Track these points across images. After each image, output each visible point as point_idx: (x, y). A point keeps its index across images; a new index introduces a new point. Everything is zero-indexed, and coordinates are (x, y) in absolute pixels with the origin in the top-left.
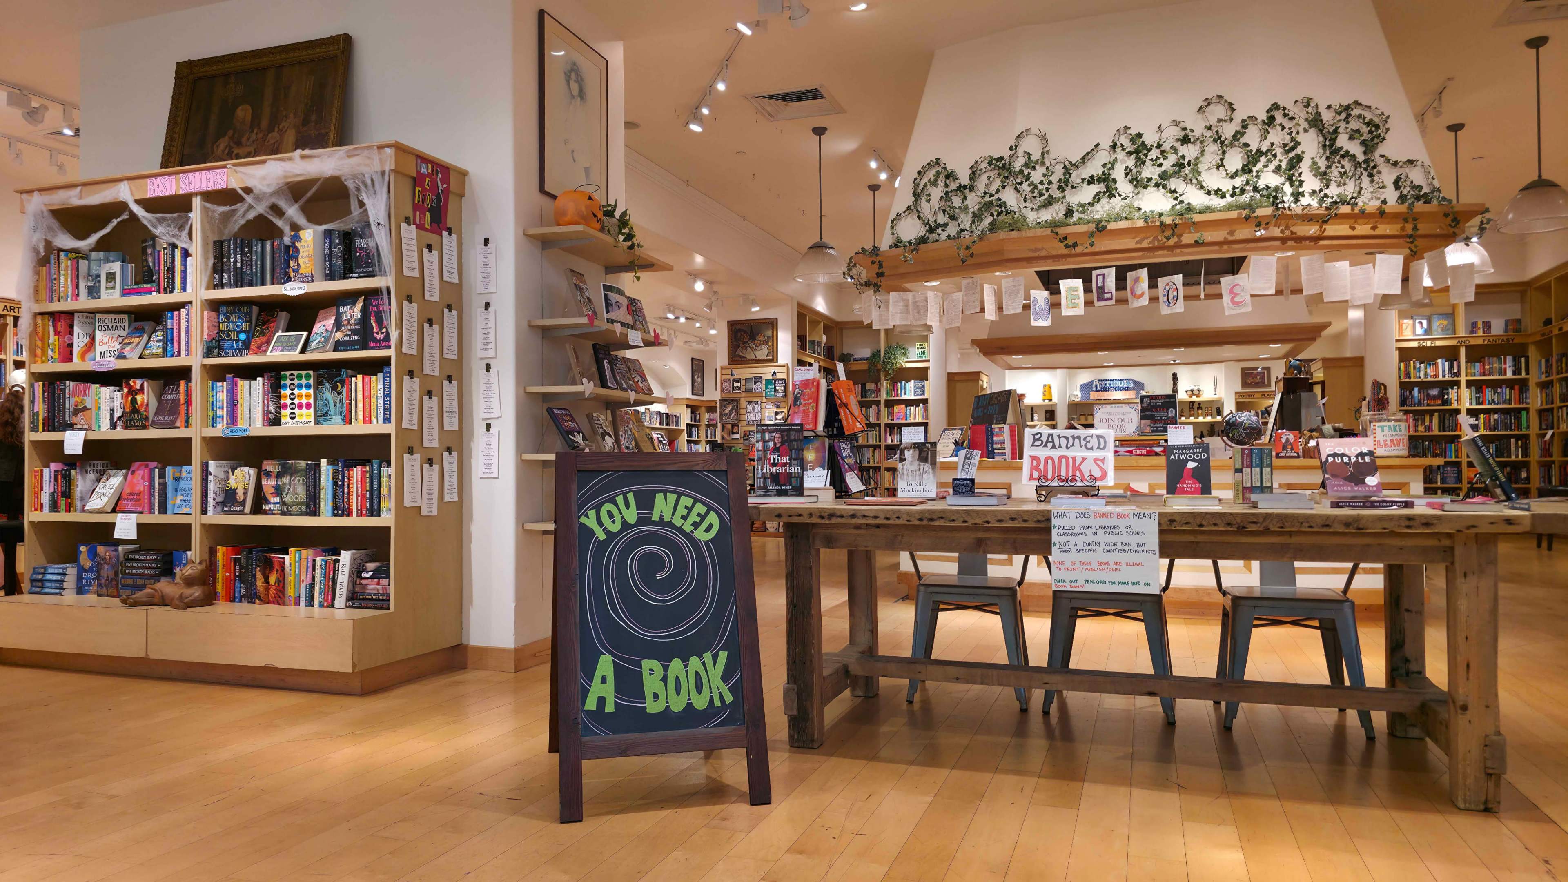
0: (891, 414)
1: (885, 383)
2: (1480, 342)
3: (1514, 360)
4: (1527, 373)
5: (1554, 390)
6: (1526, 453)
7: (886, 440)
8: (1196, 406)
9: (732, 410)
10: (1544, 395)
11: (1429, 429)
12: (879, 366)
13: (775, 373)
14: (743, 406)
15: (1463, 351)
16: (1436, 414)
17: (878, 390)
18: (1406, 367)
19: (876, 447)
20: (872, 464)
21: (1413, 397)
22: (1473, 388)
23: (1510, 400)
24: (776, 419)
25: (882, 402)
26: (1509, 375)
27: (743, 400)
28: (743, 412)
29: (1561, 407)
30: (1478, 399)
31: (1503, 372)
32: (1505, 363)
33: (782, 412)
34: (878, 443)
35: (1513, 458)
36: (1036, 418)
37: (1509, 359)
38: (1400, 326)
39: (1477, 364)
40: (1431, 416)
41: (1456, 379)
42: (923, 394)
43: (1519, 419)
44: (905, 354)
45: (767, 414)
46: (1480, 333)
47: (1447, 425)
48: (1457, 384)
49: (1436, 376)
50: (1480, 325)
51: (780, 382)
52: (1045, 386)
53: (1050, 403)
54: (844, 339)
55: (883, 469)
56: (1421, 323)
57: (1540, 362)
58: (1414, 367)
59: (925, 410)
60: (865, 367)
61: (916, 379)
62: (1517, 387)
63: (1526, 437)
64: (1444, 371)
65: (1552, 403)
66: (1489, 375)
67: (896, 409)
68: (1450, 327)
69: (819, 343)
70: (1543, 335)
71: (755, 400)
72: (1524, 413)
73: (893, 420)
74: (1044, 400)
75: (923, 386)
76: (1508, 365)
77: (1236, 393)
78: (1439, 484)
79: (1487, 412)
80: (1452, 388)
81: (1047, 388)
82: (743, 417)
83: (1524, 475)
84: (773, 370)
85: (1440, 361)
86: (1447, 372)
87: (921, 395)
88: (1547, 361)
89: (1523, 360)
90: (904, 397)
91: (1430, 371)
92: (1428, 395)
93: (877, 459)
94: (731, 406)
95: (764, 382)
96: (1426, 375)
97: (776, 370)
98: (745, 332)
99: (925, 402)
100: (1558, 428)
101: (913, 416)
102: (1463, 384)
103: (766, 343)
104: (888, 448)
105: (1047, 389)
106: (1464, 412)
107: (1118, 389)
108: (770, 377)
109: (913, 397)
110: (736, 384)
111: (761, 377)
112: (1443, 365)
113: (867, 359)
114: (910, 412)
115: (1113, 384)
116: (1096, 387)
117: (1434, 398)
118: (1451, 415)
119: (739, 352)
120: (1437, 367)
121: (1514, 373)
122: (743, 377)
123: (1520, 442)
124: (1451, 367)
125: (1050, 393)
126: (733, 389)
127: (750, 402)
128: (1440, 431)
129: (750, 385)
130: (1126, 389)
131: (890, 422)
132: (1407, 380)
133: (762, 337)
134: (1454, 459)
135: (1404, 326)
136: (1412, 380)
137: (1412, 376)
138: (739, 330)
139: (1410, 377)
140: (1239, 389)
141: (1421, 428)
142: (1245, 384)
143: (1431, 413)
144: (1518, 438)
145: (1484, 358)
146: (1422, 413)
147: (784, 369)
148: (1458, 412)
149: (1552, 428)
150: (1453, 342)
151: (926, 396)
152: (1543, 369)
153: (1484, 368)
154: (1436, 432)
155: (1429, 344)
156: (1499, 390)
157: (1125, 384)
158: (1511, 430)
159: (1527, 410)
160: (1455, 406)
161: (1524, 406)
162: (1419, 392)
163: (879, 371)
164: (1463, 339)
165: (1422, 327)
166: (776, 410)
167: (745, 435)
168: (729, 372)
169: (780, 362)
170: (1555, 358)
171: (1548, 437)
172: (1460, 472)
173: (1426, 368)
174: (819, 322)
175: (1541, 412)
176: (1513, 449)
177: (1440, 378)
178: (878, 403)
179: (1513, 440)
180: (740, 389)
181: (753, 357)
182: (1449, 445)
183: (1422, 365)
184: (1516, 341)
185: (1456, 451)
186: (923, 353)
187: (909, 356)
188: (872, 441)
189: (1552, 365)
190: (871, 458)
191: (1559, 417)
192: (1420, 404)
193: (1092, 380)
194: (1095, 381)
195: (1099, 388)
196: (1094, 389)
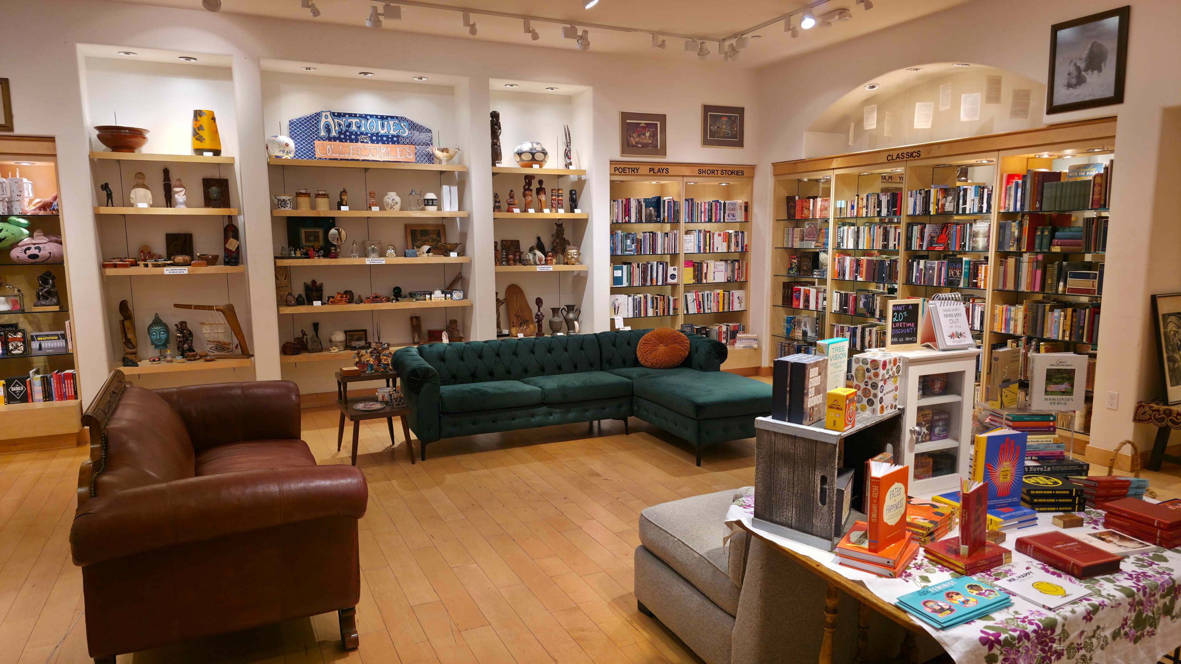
8: (535, 185)
36: (180, 196)
52: (198, 114)
53: (217, 160)
74: (199, 151)
77: (612, 162)
81: (204, 121)
105: (206, 123)
107: (378, 139)
115: (367, 127)
116: (328, 129)
125: (214, 133)
130: (395, 140)
140: (617, 156)
142: (627, 147)
157: (391, 129)
193: (318, 111)
194: (324, 114)
195: (334, 134)
196: (323, 133)
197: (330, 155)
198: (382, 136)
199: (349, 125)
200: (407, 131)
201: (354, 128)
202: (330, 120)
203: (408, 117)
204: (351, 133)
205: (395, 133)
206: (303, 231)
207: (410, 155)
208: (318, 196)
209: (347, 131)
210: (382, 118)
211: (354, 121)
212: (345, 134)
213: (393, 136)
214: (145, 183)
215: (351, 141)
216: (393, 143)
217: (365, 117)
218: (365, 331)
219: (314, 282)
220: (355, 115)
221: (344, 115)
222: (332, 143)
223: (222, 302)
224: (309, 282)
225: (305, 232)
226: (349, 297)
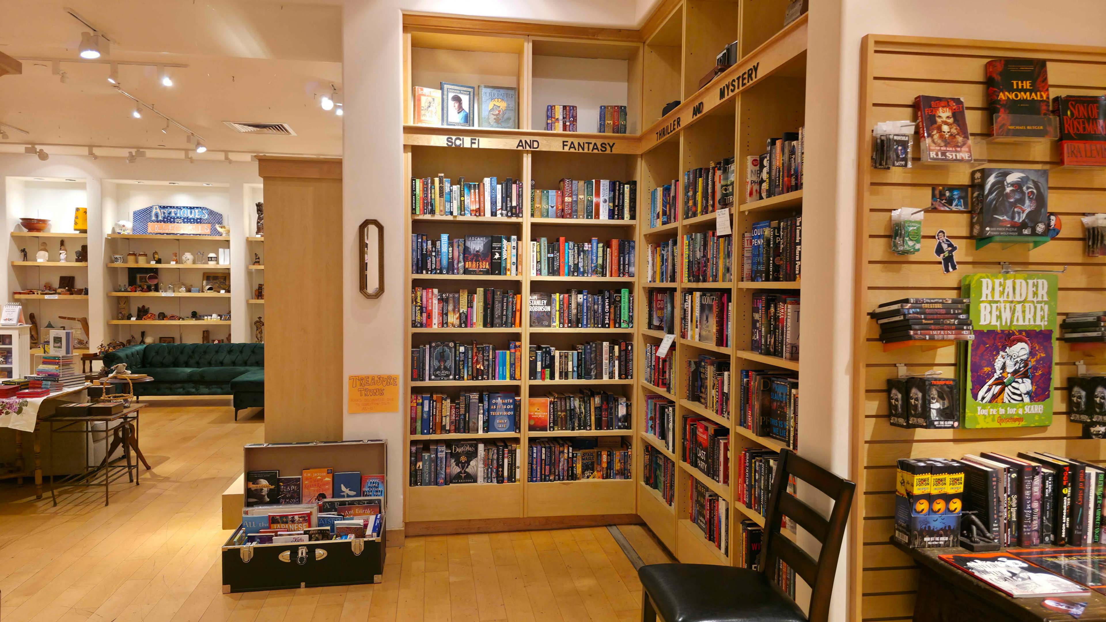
2: (555, 145)
3: (613, 188)
4: (633, 217)
5: (678, 250)
6: (625, 372)
10: (658, 259)
11: (465, 320)
15: (527, 161)
16: (480, 291)
18: (425, 189)
21: (438, 253)
22: (544, 241)
23: (603, 267)
26: (604, 218)
29: (691, 291)
30: (551, 262)
31: (593, 211)
32: (598, 195)
35: (605, 380)
36: (63, 255)
37: (605, 184)
38: (416, 99)
39: (552, 193)
40: (472, 293)
41: (514, 220)
43: (616, 304)
46: (559, 128)
47: (497, 312)
48: (516, 229)
49: (479, 212)
50: (559, 113)
52: (78, 210)
53: (84, 236)
56: (457, 99)
57: (654, 194)
58: (441, 189)
62: (615, 243)
63: (627, 338)
64: (494, 203)
65: (673, 280)
66: (571, 217)
68: (512, 115)
70: (663, 133)
72: (625, 292)
74: (76, 231)
76: (602, 199)
78: (481, 431)
79: (566, 288)
80: (509, 240)
81: (79, 213)
83: (622, 411)
85: (487, 181)
86: (499, 205)
88: (667, 190)
89: (627, 188)
91: (470, 201)
92: (466, 250)
96: (462, 208)
100: (683, 336)
102: (527, 232)
105: (81, 214)
106: (526, 288)
107: (188, 220)
112: (493, 189)
115: (181, 213)
116: (157, 215)
117: (477, 257)
118: (505, 293)
120: (481, 195)
121: (611, 216)
123: (616, 348)
124: (507, 196)
125: (85, 220)
128: (485, 325)
130: (198, 221)
132: (428, 217)
134: (508, 382)
135: (424, 102)
136: (437, 217)
137: (437, 211)
139: (432, 212)
141: (453, 318)
143: (471, 287)
144: (614, 339)
145: (563, 180)
146: (456, 286)
148: (516, 286)
149: (671, 331)
150: (510, 144)
152: (659, 208)
153: (563, 202)
154: (478, 328)
155: (467, 142)
156: (587, 246)
157: (196, 214)
158: (603, 326)
159: (629, 286)
160: (511, 276)
161: (626, 279)
162: (451, 244)
164: (528, 139)
165: (460, 109)
170: (683, 179)
171: (663, 351)
172: (517, 407)
173: (462, 195)
175: (652, 293)
176: (606, 362)
177: (488, 217)
179: (606, 344)
182: (500, 352)
183: (456, 188)
184: (615, 151)
185: (513, 365)
189: (675, 198)
191: (685, 311)
192: (451, 268)
193: (151, 206)
194: (154, 207)
195: (160, 218)
196: (154, 218)
197: (157, 231)
198: (190, 219)
199: (170, 213)
200: (207, 215)
201: (173, 215)
202: (158, 210)
203: (208, 207)
204: (171, 218)
205: (199, 217)
206: (138, 276)
207: (207, 230)
208: (140, 255)
209: (168, 216)
210: (191, 208)
211: (173, 210)
212: (167, 218)
213: (198, 219)
214: (47, 248)
215: (171, 222)
216: (198, 223)
217: (179, 208)
218: (173, 338)
219: (144, 306)
220: (174, 207)
221: (167, 207)
222: (159, 223)
223: (80, 316)
224: (141, 306)
225: (140, 277)
226: (162, 316)
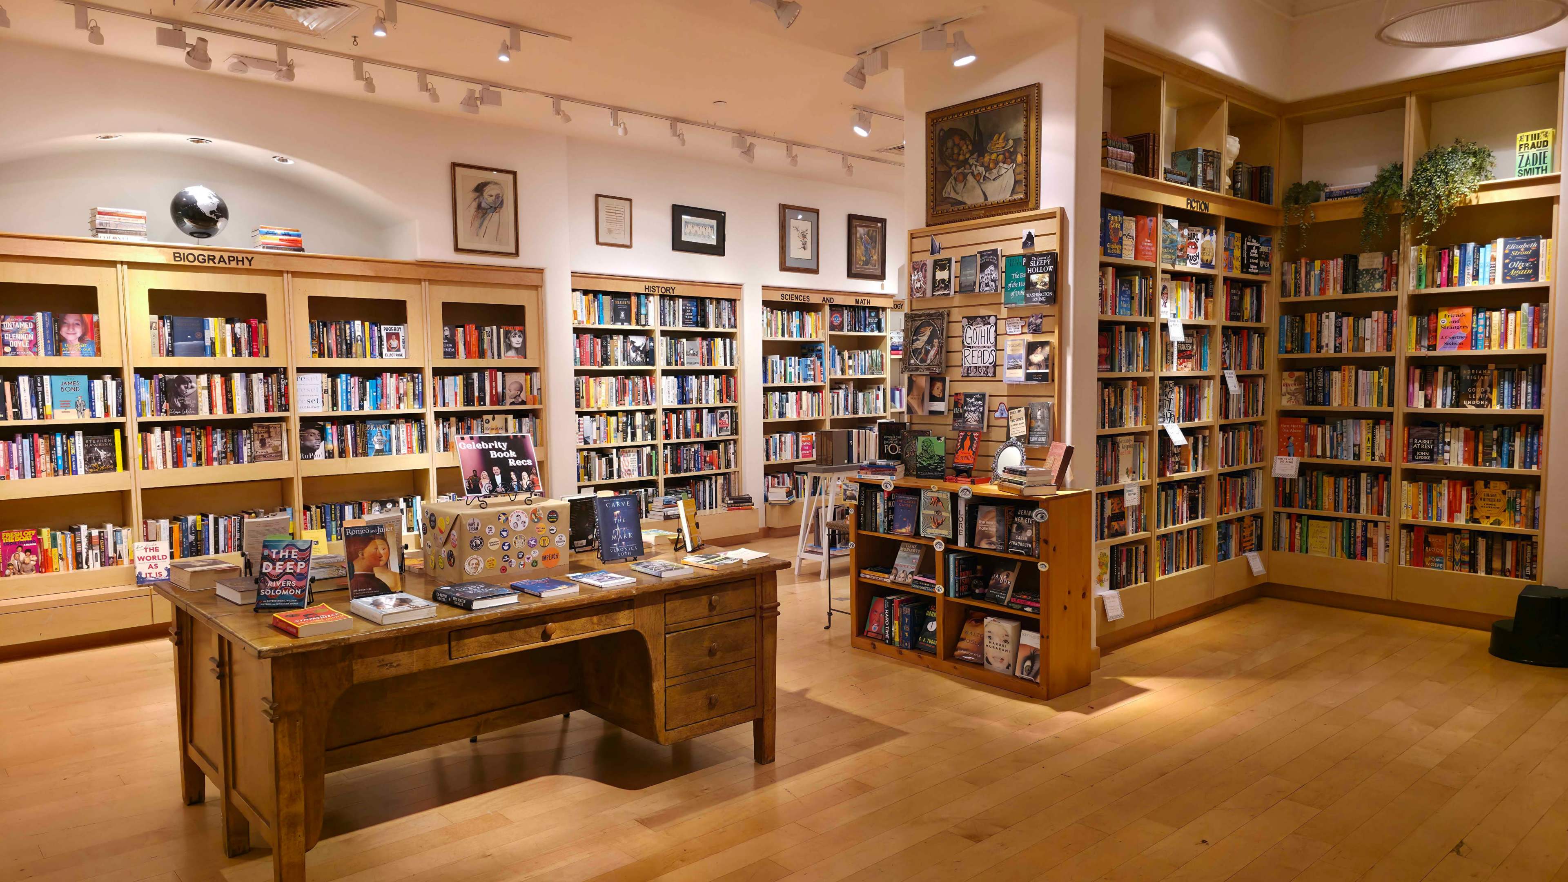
0: (1428, 333)
1: (1413, 252)
7: (1409, 400)
9: (929, 342)
12: (1397, 208)
13: (1030, 237)
14: (956, 329)
17: (1391, 272)
19: (1379, 418)
20: (1365, 460)
24: (1029, 363)
25: (1403, 302)
27: (956, 315)
28: (956, 344)
33: (1043, 344)
34: (1385, 409)
42: (1535, 275)
44: (1479, 169)
45: (1009, 351)
51: (1042, 261)
54: (1305, 149)
55: (1396, 475)
59: (1539, 320)
60: (1354, 211)
61: (1509, 234)
67: (1444, 318)
69: (1213, 158)
71: (983, 312)
73: (1432, 347)
75: (1536, 254)
82: (955, 358)
84: (1023, 230)
87: (1527, 278)
90: (1470, 285)
93: (1381, 449)
94: (928, 332)
95: (1003, 263)
97: (1033, 228)
98: (963, 135)
99: (1540, 296)
101: (1495, 336)
103: (1009, 157)
104: (1415, 421)
108: (1017, 249)
109: (1499, 284)
110: (942, 275)
111: (995, 251)
113: (1365, 191)
114: (1488, 325)
119: (949, 191)
122: (955, 256)
126: (934, 288)
127: (971, 320)
129: (973, 275)
131: (1424, 352)
133: (1001, 143)
138: (953, 132)
147: (1053, 225)
151: (1542, 281)
163: (1395, 221)
166: (1030, 338)
167: (956, 404)
168: (926, 243)
169: (1047, 204)
174: (1218, 103)
178: (1388, 305)
180: (947, 287)
181: (981, 200)
186: (1541, 158)
187: (1495, 171)
188: (1368, 403)
190: (1365, 446)
